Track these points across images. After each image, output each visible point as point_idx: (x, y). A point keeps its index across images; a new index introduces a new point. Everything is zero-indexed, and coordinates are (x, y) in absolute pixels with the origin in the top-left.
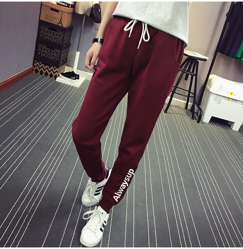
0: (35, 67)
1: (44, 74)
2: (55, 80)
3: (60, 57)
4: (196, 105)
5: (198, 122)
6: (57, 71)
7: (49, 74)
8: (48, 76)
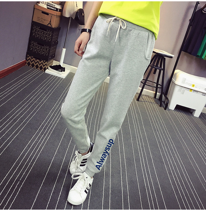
1: (35, 67)
2: (45, 71)
3: (49, 52)
4: (164, 95)
5: (165, 109)
6: (46, 64)
7: (39, 66)
8: (39, 68)
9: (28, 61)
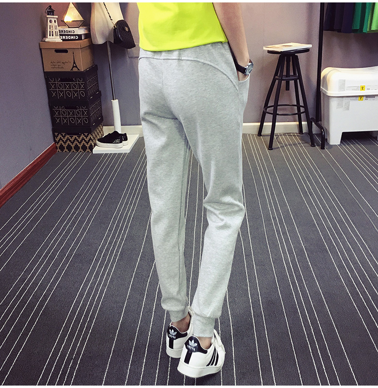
0: (58, 143)
1: (73, 150)
2: (92, 152)
3: (89, 116)
4: (314, 122)
5: (323, 148)
6: (90, 139)
7: (80, 146)
8: (81, 150)
9: (59, 144)
